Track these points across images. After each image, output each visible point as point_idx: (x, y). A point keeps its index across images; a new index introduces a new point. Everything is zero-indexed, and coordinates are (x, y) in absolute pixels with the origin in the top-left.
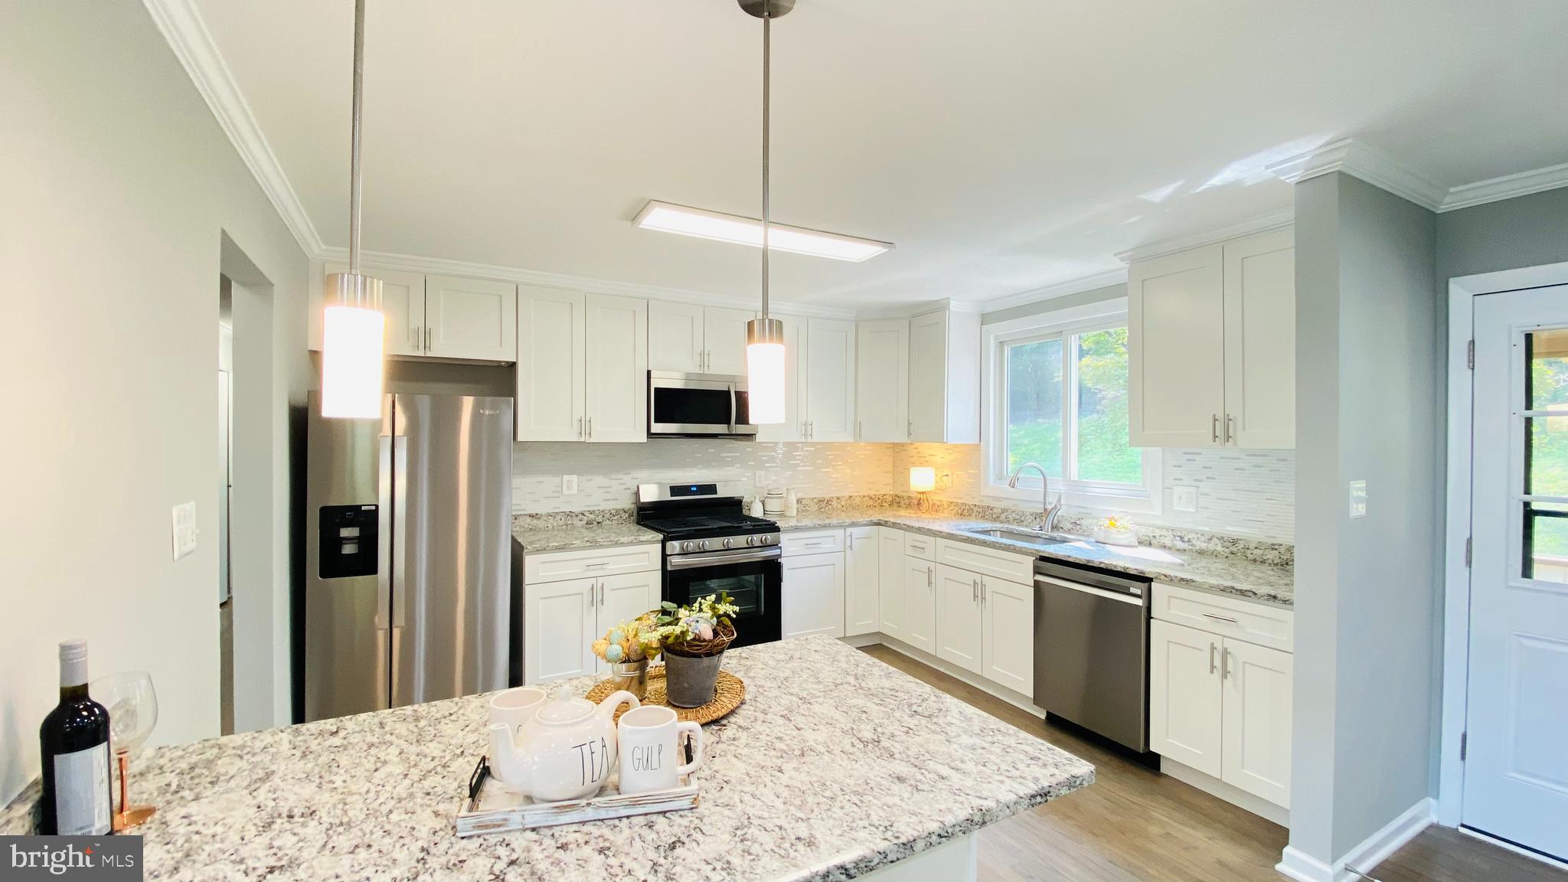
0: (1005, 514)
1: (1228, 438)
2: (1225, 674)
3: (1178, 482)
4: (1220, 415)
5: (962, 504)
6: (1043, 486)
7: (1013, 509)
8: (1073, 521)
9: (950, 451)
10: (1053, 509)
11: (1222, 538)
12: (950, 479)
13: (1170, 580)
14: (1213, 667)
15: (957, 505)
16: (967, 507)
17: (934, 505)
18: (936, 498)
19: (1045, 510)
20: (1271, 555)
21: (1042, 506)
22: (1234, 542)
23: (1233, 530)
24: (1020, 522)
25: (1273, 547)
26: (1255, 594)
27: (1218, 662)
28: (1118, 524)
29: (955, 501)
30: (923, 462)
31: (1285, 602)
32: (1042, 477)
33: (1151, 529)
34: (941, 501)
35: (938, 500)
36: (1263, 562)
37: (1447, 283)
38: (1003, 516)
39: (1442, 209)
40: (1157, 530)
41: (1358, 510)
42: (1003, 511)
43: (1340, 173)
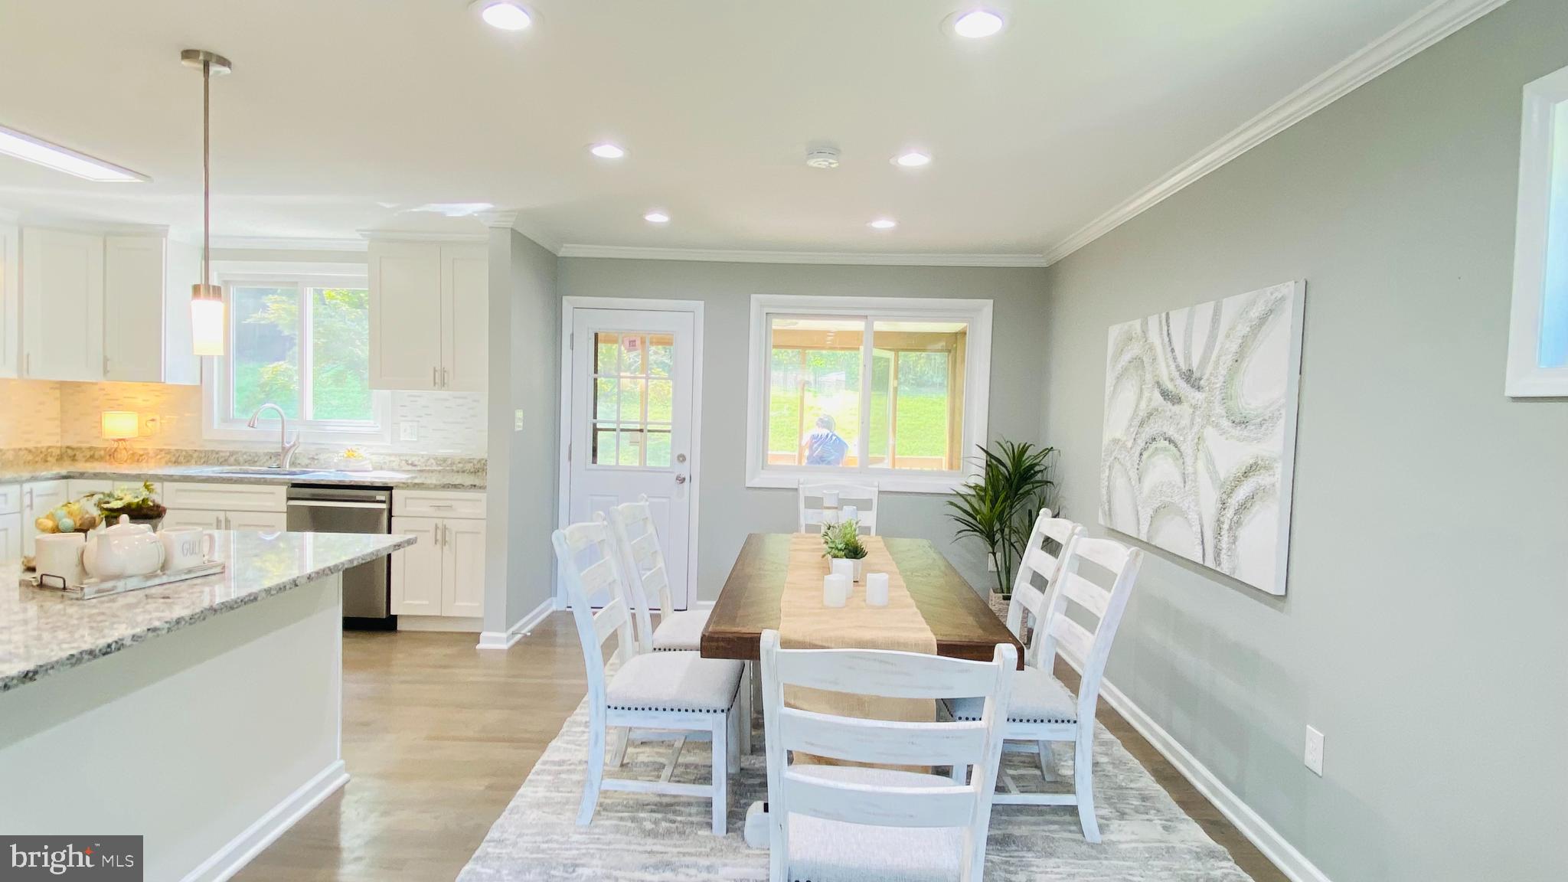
0: (234, 457)
1: (444, 384)
2: (444, 542)
3: (404, 419)
4: (438, 368)
5: (177, 450)
6: (281, 427)
7: (244, 450)
8: (311, 456)
9: (157, 393)
10: (291, 447)
11: (437, 458)
12: (158, 424)
13: (406, 486)
14: (436, 541)
15: (168, 452)
16: (184, 453)
17: (133, 454)
18: (138, 447)
19: (283, 448)
20: (469, 466)
21: (280, 445)
22: (445, 460)
23: (443, 452)
24: (254, 463)
25: (470, 461)
26: (463, 486)
27: (439, 537)
28: (355, 454)
29: (165, 447)
30: (117, 406)
31: (480, 488)
32: (280, 419)
33: (382, 457)
34: (146, 449)
35: (140, 449)
36: (463, 472)
37: (562, 298)
38: (232, 459)
39: (560, 254)
40: (387, 457)
41: (519, 425)
42: (232, 454)
43: (512, 229)
